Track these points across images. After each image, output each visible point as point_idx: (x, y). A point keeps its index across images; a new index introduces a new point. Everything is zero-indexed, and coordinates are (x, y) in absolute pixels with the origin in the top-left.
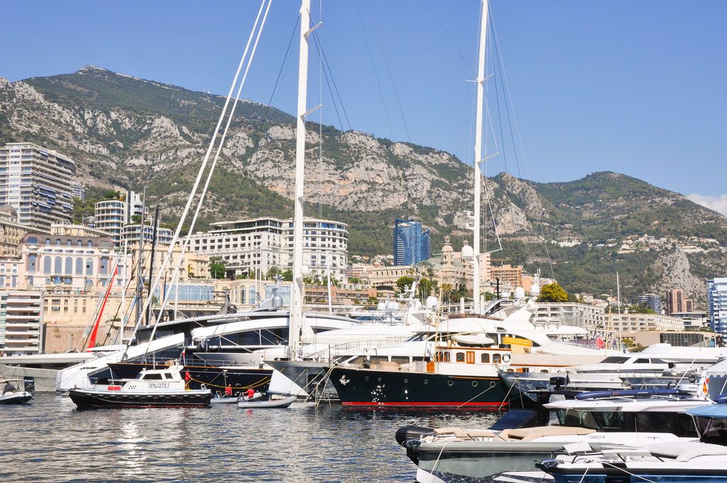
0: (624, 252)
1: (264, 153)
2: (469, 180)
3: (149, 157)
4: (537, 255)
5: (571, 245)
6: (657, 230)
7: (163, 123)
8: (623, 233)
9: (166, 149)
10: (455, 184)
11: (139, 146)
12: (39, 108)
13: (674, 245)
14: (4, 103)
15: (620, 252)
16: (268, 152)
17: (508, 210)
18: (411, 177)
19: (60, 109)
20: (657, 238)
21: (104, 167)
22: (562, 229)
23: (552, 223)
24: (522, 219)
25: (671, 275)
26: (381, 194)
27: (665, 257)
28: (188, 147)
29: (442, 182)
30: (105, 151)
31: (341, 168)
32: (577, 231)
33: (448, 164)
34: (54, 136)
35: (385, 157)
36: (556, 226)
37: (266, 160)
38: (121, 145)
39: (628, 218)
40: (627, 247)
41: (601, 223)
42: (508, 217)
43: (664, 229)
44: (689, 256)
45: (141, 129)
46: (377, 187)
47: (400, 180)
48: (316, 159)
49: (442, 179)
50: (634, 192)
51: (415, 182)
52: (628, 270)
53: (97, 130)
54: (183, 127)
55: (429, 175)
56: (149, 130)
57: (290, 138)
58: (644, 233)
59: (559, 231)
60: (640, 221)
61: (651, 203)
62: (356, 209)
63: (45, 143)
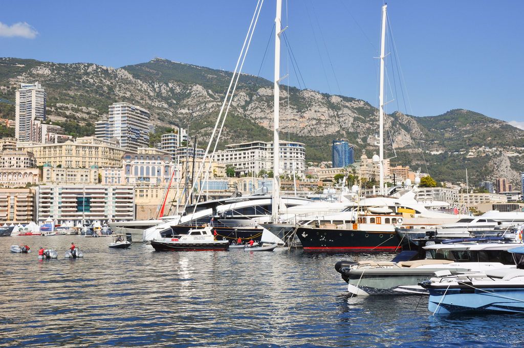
0: (470, 157)
1: (255, 104)
2: (376, 116)
3: (190, 108)
4: (418, 160)
5: (438, 153)
6: (490, 143)
7: (198, 88)
8: (470, 145)
9: (200, 103)
10: (368, 119)
11: (185, 102)
12: (130, 83)
13: (501, 152)
14: (111, 81)
15: (468, 157)
16: (258, 103)
17: (400, 134)
18: (342, 115)
19: (141, 83)
20: (490, 148)
21: (166, 115)
22: (432, 144)
23: (426, 140)
24: (408, 139)
25: (499, 169)
26: (324, 126)
27: (495, 159)
28: (212, 101)
29: (360, 118)
30: (166, 106)
31: (300, 111)
32: (441, 145)
33: (363, 107)
34: (138, 98)
35: (326, 104)
36: (429, 142)
37: (257, 108)
38: (175, 102)
39: (473, 136)
40: (472, 154)
41: (456, 140)
42: (400, 137)
43: (495, 143)
44: (510, 158)
45: (186, 92)
46: (322, 122)
47: (335, 117)
48: (286, 106)
49: (360, 116)
50: (476, 121)
51: (344, 118)
52: (473, 167)
53: (162, 94)
54: (209, 90)
55: (352, 114)
56: (190, 93)
57: (270, 95)
58: (483, 145)
59: (431, 145)
60: (480, 138)
61: (486, 127)
62: (309, 135)
63: (133, 102)
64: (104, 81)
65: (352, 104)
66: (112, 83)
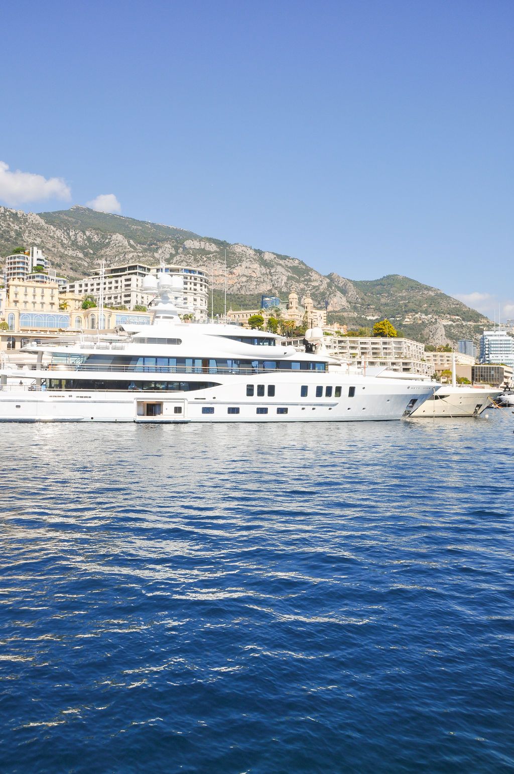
0: (406, 323)
1: (181, 257)
2: (312, 276)
3: (108, 259)
4: (353, 324)
5: (374, 318)
6: (426, 310)
7: (118, 237)
8: (406, 312)
9: (119, 254)
10: (303, 279)
11: (103, 252)
12: (42, 228)
13: (436, 319)
14: (20, 226)
15: (404, 323)
16: (183, 256)
17: (335, 296)
18: (275, 274)
19: (55, 229)
20: (426, 315)
21: (80, 265)
22: (368, 309)
23: (362, 304)
24: (344, 302)
25: (434, 338)
26: (255, 283)
27: (430, 327)
28: (132, 252)
29: (294, 277)
30: (81, 255)
31: (230, 267)
32: (378, 310)
33: (298, 266)
34: (49, 246)
35: (258, 261)
36: (365, 307)
37: (182, 262)
38: (92, 252)
39: (409, 302)
40: (408, 320)
41: (392, 305)
42: (335, 300)
43: (430, 310)
44: (445, 326)
45: (104, 241)
46: (253, 279)
47: (268, 275)
48: (214, 261)
49: (294, 276)
50: (411, 288)
51: (277, 277)
52: (409, 334)
53: (77, 242)
54: (131, 240)
55: (286, 272)
56: (109, 242)
57: (198, 248)
58: (419, 312)
59: (366, 310)
60: (416, 304)
61: (422, 294)
62: (239, 293)
63: (44, 249)
64: (12, 225)
65: (286, 262)
66: (20, 228)
